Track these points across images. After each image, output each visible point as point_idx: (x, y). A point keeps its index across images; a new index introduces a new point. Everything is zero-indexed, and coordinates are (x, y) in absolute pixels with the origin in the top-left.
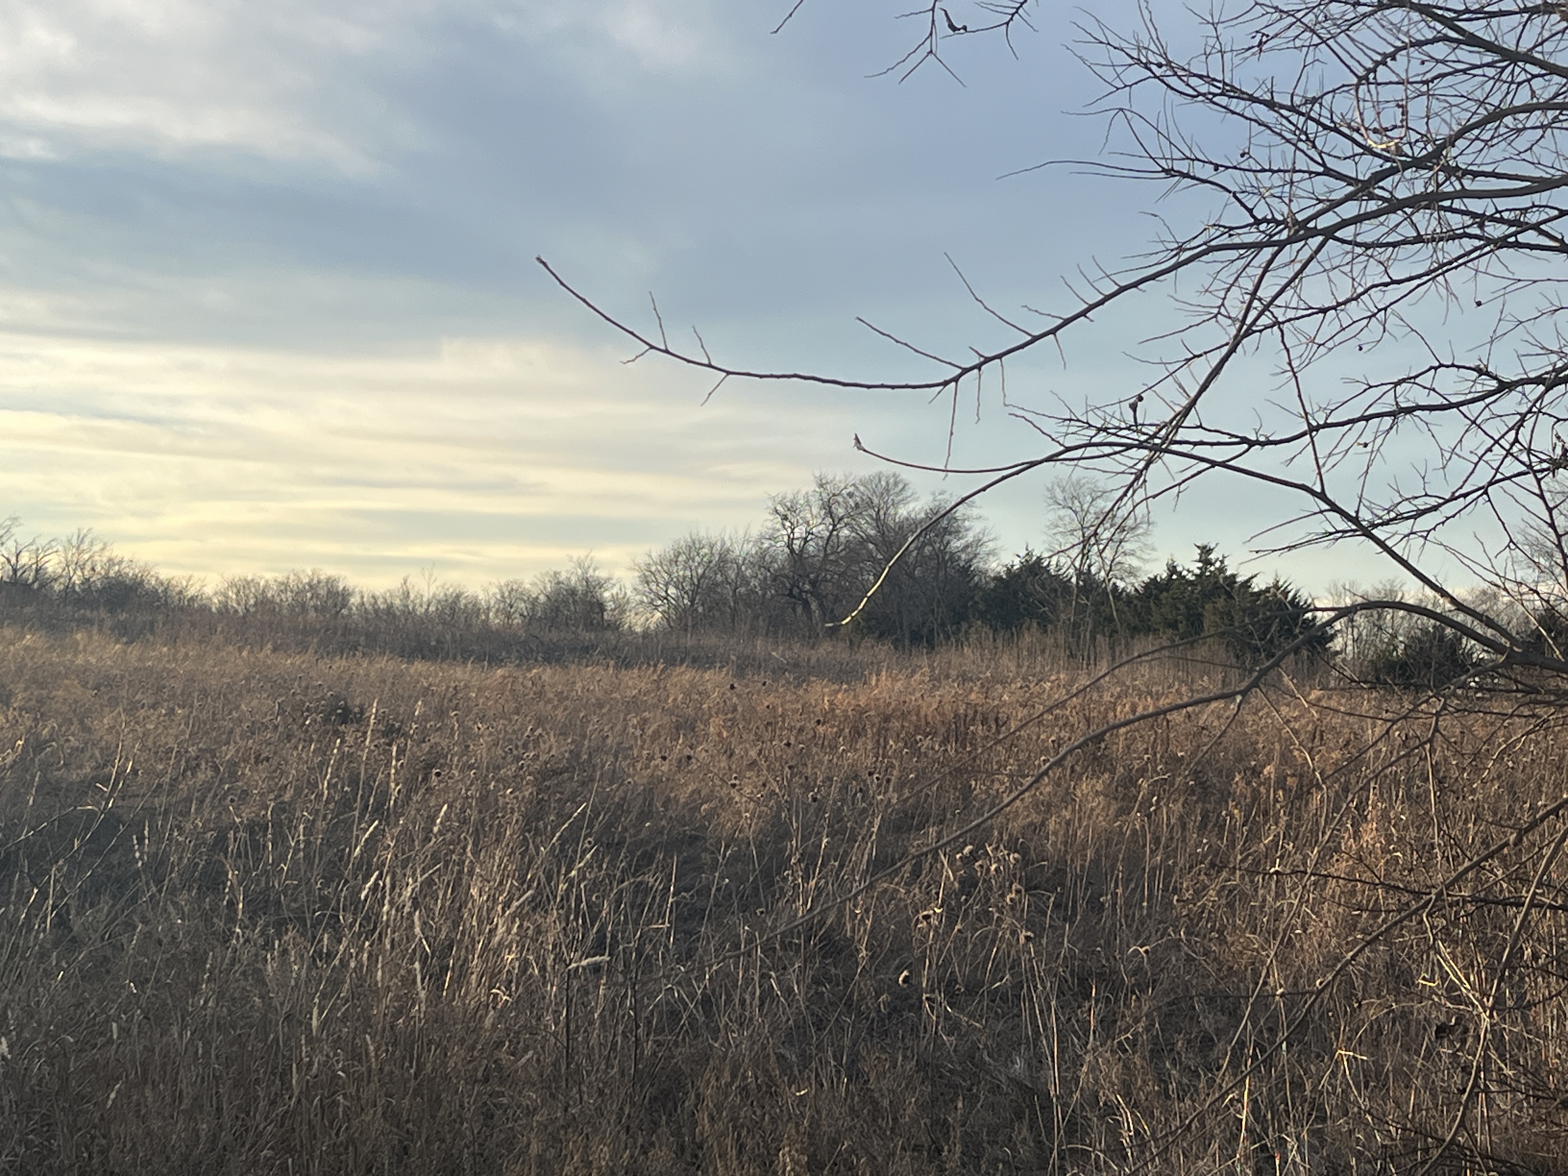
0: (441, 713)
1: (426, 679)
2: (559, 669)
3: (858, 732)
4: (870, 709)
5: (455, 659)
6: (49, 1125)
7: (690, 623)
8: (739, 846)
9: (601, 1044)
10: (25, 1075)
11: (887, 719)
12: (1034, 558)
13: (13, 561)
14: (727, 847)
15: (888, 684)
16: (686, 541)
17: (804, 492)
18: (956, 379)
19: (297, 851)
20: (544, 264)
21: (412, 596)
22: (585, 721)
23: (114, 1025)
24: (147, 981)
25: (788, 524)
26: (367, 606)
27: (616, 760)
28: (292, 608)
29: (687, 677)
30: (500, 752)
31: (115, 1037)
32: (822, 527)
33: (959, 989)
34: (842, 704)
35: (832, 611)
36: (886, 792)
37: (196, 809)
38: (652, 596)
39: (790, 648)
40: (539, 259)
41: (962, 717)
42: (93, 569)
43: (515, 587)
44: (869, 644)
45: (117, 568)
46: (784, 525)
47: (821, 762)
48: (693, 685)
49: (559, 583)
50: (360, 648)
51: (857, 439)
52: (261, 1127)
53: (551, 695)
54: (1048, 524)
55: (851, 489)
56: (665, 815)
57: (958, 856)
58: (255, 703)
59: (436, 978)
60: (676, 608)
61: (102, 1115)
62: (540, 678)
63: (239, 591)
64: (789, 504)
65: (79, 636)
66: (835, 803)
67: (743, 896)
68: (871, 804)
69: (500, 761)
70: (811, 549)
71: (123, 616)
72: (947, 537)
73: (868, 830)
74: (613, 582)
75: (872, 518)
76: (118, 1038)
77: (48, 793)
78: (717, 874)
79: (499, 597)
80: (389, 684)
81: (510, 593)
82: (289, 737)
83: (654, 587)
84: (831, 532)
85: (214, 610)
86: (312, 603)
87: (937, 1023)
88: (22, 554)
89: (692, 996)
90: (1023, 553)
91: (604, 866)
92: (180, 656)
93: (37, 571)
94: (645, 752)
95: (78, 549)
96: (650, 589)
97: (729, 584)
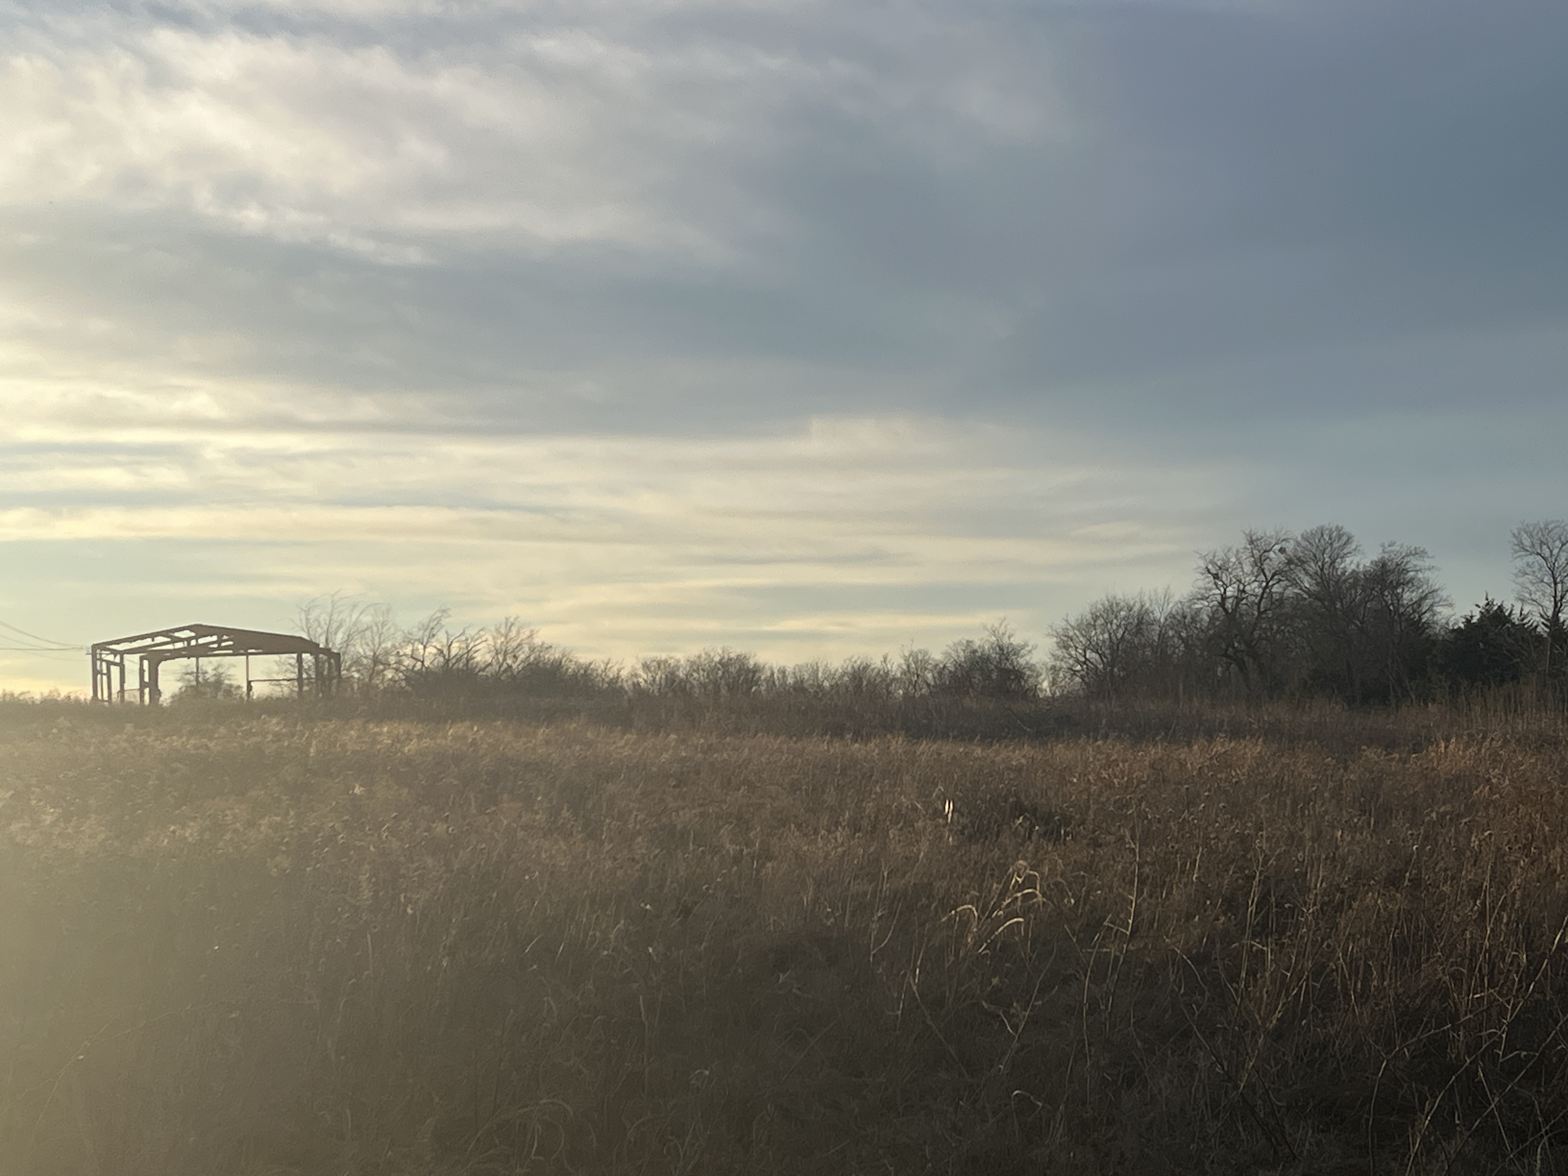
7: (1110, 688)
12: (1495, 608)
13: (445, 652)
16: (1103, 605)
17: (1234, 550)
25: (1220, 583)
28: (703, 686)
32: (1256, 584)
35: (1270, 670)
38: (1071, 661)
42: (519, 656)
43: (922, 657)
46: (1216, 584)
49: (972, 651)
54: (1515, 571)
55: (1283, 545)
60: (1095, 673)
64: (1219, 563)
70: (1244, 607)
72: (1399, 590)
74: (1029, 648)
79: (905, 667)
81: (916, 663)
83: (1073, 653)
84: (1264, 590)
86: (723, 681)
88: (454, 644)
90: (1483, 603)
93: (468, 661)
95: (506, 637)
96: (1070, 654)
97: (1151, 646)
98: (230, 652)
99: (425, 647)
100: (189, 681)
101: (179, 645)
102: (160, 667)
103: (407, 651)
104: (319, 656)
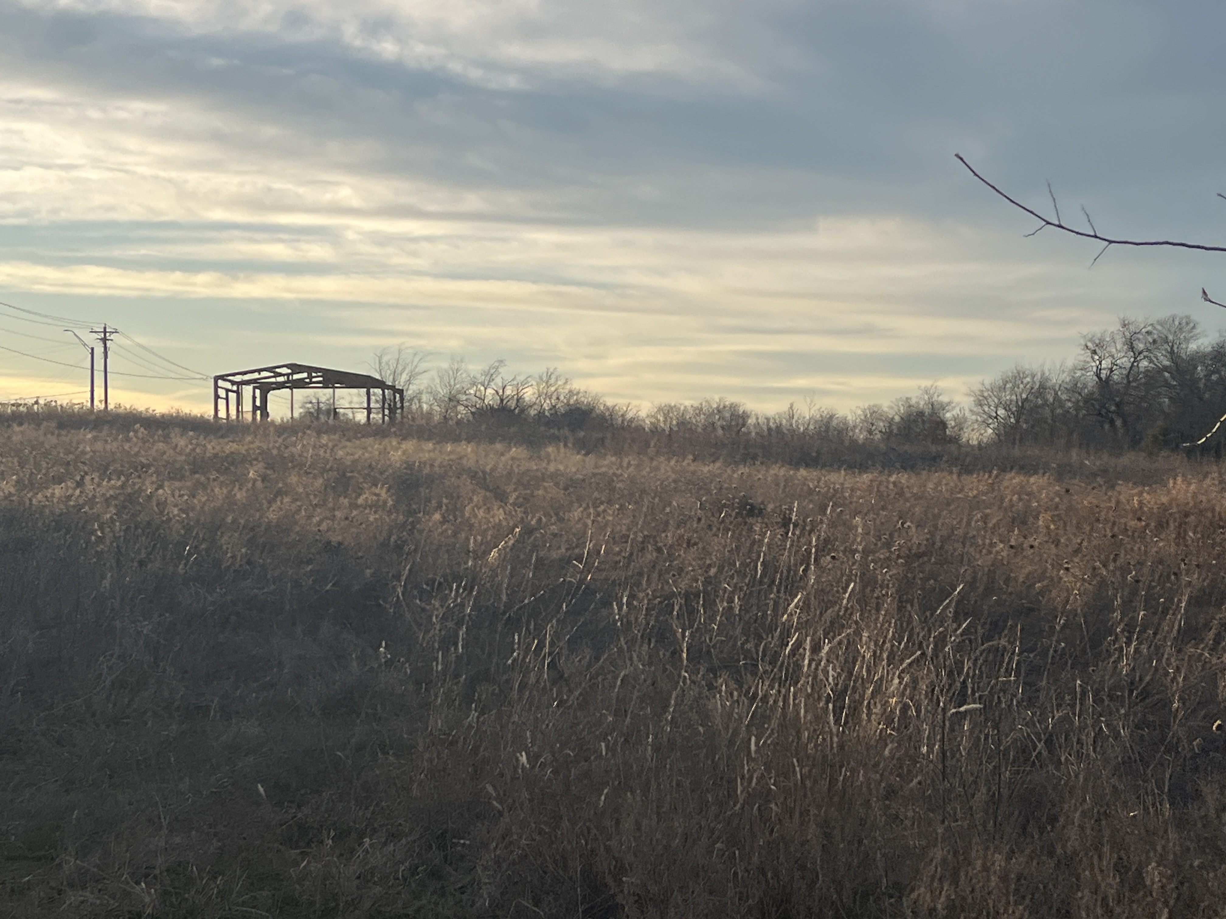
1: (811, 482)
2: (914, 475)
3: (1161, 526)
4: (1172, 507)
5: (831, 466)
7: (1017, 438)
8: (1069, 617)
9: (971, 772)
10: (539, 779)
11: (1186, 515)
13: (501, 393)
14: (1060, 617)
15: (1184, 487)
16: (1012, 372)
17: (1110, 331)
20: (961, 159)
21: (796, 418)
22: (937, 517)
23: (603, 744)
25: (1096, 357)
26: (762, 425)
27: (964, 546)
28: (705, 428)
29: (1016, 480)
31: (604, 753)
32: (1125, 359)
34: (1149, 502)
35: (1134, 427)
38: (985, 416)
39: (1100, 458)
40: (957, 156)
42: (558, 398)
43: (875, 410)
44: (1166, 455)
45: (575, 397)
46: (1093, 358)
48: (1021, 487)
49: (910, 406)
50: (759, 458)
51: (1204, 292)
52: (713, 825)
53: (909, 495)
55: (1150, 328)
56: (1007, 591)
58: (683, 500)
60: (1004, 426)
61: (595, 812)
62: (899, 482)
63: (665, 414)
64: (1097, 341)
65: (550, 449)
67: (1075, 657)
70: (1115, 377)
71: (581, 434)
73: (1178, 605)
74: (953, 405)
75: (1167, 352)
76: (606, 754)
78: (1054, 639)
79: (863, 417)
80: (782, 487)
81: (871, 414)
82: (710, 527)
83: (986, 409)
84: (1133, 364)
85: (647, 429)
86: (719, 423)
88: (507, 387)
89: (1038, 735)
92: (625, 464)
93: (518, 400)
95: (547, 383)
96: (983, 410)
97: (1048, 406)
98: (321, 385)
99: (486, 389)
100: (308, 408)
101: (281, 379)
102: (269, 395)
103: (472, 392)
104: (386, 391)
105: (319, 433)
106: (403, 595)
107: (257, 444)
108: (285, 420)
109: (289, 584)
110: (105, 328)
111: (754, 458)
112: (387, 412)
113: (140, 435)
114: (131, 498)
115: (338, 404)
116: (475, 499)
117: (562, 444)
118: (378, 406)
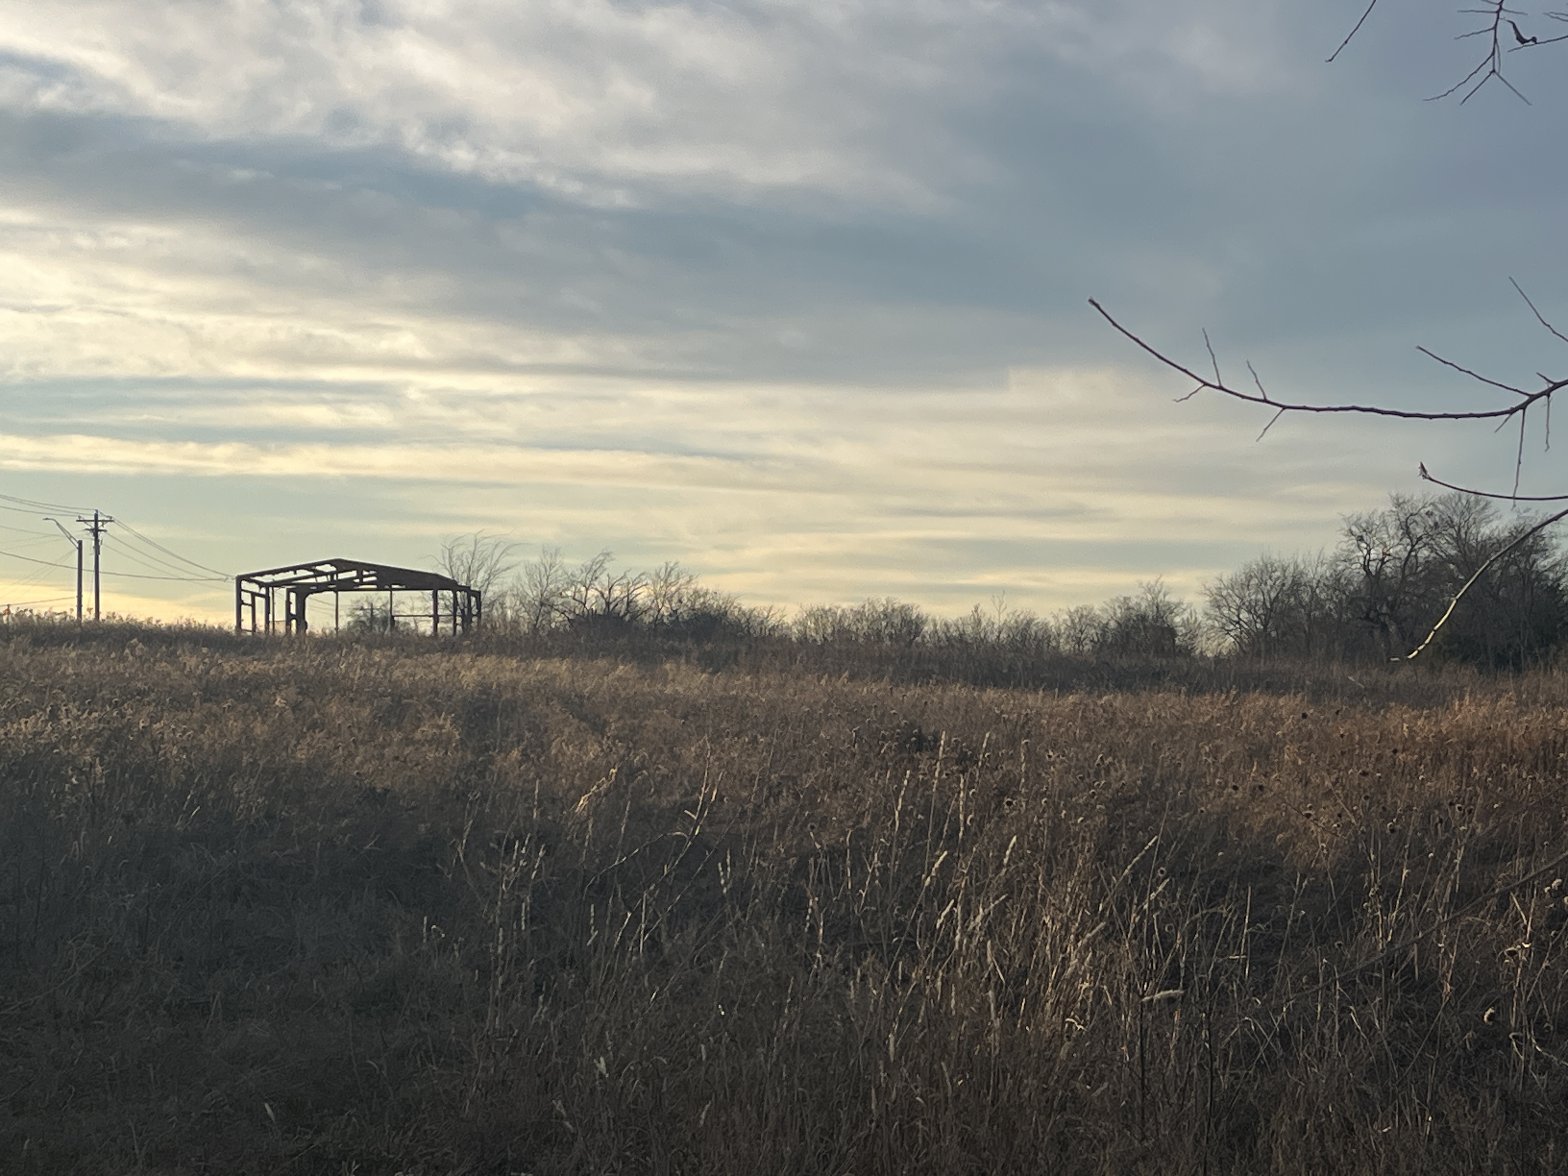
0: (1013, 742)
1: (998, 706)
2: (1131, 696)
3: (1439, 760)
4: (1453, 737)
5: (1026, 686)
6: (645, 1142)
7: (1263, 649)
8: (1316, 877)
9: (1177, 1076)
10: (622, 1093)
11: (1470, 746)
13: (606, 594)
14: (1303, 877)
15: (1472, 709)
16: (1258, 565)
17: (1380, 512)
18: (1523, 407)
19: (874, 878)
20: (1098, 306)
21: (984, 624)
22: (1157, 748)
23: (703, 1047)
24: (733, 1003)
25: (1364, 545)
26: (940, 633)
27: (1189, 788)
28: (867, 636)
29: (1261, 702)
30: (1071, 778)
31: (704, 1058)
32: (1399, 547)
33: (1548, 1028)
34: (1422, 730)
35: (1412, 634)
36: (1470, 822)
37: (778, 836)
38: (1224, 621)
39: (1368, 673)
40: (1091, 301)
41: (1552, 744)
42: (680, 601)
43: (1085, 613)
44: (1451, 669)
45: (702, 600)
46: (1359, 546)
47: (1401, 791)
48: (1266, 710)
49: (1129, 609)
50: (934, 676)
51: (1422, 467)
52: (845, 1149)
53: (1122, 722)
55: (1430, 508)
56: (1239, 845)
57: (1546, 889)
58: (834, 730)
59: (1009, 1006)
60: (1248, 633)
61: (693, 1135)
62: (1111, 706)
63: (817, 620)
64: (1364, 525)
65: (668, 666)
66: (1415, 831)
67: (1321, 927)
68: (1454, 833)
69: (1072, 789)
70: (1388, 570)
71: (708, 647)
72: (1533, 556)
73: (1451, 860)
74: (1183, 607)
75: (1454, 538)
76: (707, 1059)
77: (641, 820)
78: (1293, 906)
79: (1069, 623)
80: (962, 712)
81: (1080, 619)
82: (866, 765)
83: (1226, 612)
84: (1410, 553)
85: (794, 639)
86: (887, 632)
87: (1527, 1062)
88: (615, 588)
89: (1269, 1028)
91: (1178, 895)
92: (762, 685)
93: (628, 603)
94: (1217, 781)
95: (666, 581)
96: (1222, 613)
97: (1303, 607)
98: (374, 587)
99: (587, 589)
100: (359, 616)
101: (322, 579)
102: (307, 600)
103: (569, 593)
104: (458, 593)
105: (370, 647)
106: (465, 856)
107: (289, 662)
108: (327, 632)
109: (319, 844)
110: (96, 516)
111: (928, 675)
112: (459, 620)
113: (138, 652)
114: (117, 735)
115: (396, 610)
116: (567, 730)
117: (683, 661)
118: (448, 612)
